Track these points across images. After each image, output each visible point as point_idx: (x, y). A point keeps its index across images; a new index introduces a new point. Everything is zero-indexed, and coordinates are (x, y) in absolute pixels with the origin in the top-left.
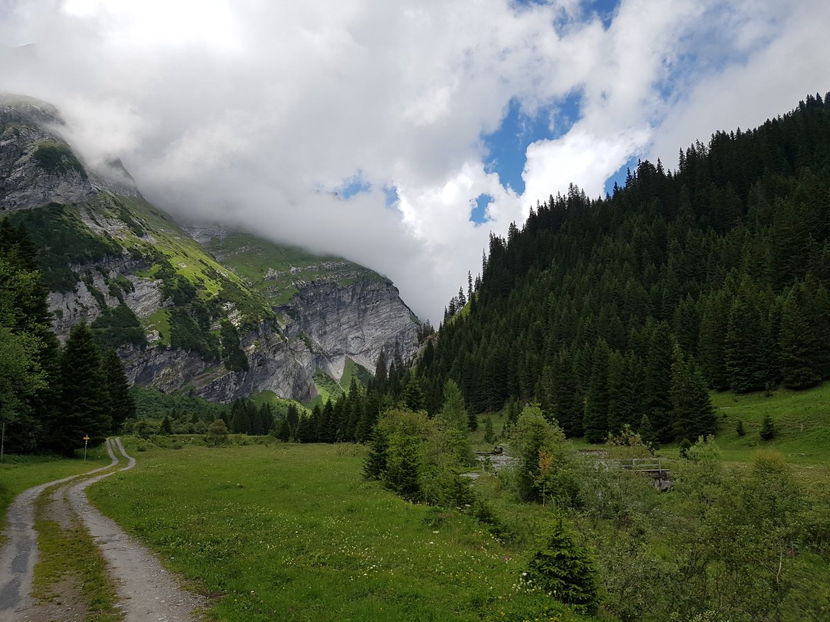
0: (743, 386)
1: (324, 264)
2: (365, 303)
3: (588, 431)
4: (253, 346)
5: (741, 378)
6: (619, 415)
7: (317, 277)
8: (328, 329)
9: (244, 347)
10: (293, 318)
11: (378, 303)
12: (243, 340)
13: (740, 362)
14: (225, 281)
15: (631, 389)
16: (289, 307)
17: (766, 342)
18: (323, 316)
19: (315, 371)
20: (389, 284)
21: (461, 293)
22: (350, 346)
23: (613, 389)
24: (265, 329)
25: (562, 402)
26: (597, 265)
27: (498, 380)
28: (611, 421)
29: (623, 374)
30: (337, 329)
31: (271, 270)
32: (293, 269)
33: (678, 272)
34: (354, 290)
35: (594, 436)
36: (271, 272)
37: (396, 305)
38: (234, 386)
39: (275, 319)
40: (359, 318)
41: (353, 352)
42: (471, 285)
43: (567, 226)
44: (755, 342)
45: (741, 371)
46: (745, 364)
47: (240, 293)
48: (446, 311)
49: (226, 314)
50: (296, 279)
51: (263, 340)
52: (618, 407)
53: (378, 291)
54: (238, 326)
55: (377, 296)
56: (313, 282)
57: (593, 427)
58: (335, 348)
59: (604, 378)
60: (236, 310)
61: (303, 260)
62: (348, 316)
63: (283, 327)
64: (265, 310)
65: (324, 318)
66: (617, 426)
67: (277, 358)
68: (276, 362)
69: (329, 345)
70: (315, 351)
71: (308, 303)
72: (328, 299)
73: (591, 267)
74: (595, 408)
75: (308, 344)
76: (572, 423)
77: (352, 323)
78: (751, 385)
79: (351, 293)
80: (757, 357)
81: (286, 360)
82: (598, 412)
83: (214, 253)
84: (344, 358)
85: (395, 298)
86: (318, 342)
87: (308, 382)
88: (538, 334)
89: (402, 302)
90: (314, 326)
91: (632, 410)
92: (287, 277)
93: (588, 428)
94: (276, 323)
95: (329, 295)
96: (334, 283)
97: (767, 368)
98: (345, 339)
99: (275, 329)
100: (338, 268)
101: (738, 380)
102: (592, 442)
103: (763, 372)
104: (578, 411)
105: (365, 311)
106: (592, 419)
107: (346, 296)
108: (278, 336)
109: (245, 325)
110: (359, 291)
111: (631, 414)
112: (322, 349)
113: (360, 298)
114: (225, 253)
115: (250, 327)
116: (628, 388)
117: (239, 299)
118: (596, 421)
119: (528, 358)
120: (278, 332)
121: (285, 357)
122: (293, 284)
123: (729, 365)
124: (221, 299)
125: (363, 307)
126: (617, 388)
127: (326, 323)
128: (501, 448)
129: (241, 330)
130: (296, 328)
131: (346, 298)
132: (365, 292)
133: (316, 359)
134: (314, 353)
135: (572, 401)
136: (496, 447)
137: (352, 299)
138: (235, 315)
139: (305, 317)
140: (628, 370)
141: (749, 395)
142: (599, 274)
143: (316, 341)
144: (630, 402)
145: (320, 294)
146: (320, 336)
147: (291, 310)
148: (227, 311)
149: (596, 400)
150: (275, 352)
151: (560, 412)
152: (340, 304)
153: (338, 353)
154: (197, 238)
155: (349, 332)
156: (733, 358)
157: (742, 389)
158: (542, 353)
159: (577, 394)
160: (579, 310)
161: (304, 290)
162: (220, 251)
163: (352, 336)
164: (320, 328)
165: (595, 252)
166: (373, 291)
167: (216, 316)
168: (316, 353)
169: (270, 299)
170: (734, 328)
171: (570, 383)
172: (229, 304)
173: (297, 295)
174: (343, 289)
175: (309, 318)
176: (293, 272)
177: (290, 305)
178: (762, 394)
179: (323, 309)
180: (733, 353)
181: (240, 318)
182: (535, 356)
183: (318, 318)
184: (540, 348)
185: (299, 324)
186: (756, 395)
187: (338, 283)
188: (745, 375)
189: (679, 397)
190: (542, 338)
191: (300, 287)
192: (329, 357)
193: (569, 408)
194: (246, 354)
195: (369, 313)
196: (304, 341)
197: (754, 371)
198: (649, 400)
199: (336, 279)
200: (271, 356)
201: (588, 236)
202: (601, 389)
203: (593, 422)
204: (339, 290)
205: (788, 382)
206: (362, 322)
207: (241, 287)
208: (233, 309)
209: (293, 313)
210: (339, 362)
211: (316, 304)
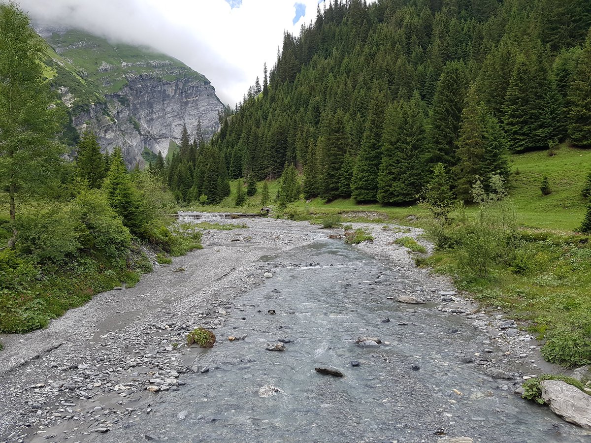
0: (520, 146)
1: (151, 62)
2: (186, 97)
3: (357, 192)
4: (85, 125)
5: (519, 137)
6: (391, 173)
7: (145, 72)
8: (154, 116)
9: (77, 125)
10: (123, 104)
11: (197, 98)
12: (76, 119)
13: (521, 120)
14: (60, 70)
15: (408, 144)
16: (120, 95)
17: (552, 97)
18: (150, 105)
19: (143, 150)
20: (207, 82)
21: (257, 82)
22: (174, 131)
23: (387, 146)
24: (96, 112)
25: (332, 164)
26: (372, 48)
27: (279, 151)
28: (382, 180)
29: (400, 128)
30: (162, 117)
31: (104, 63)
32: (124, 64)
33: (442, 54)
34: (177, 85)
35: (362, 197)
36: (104, 65)
37: (212, 100)
38: (68, 157)
39: (105, 104)
40: (181, 109)
41: (177, 136)
42: (266, 76)
43: (347, 20)
44: (540, 97)
45: (520, 129)
46: (525, 122)
47: (74, 80)
48: (245, 98)
49: (60, 97)
50: (126, 72)
51: (95, 120)
52: (391, 165)
53: (197, 87)
54: (71, 107)
55: (197, 91)
56: (141, 76)
57: (361, 188)
58: (161, 132)
59: (378, 135)
60: (70, 94)
61: (133, 57)
62: (172, 107)
63: (115, 112)
64: (96, 96)
65: (151, 107)
66: (387, 186)
67: (108, 137)
68: (107, 140)
69: (155, 130)
70: (143, 133)
71: (137, 93)
72: (155, 91)
73: (367, 49)
74: (366, 168)
75: (137, 127)
76: (340, 185)
77: (176, 113)
78: (530, 145)
79: (174, 88)
80: (541, 114)
81: (115, 139)
82: (368, 171)
83: (54, 46)
84: (169, 141)
85: (211, 95)
86: (146, 126)
87: (138, 158)
88: (317, 109)
89: (218, 99)
90: (143, 113)
91: (407, 168)
92: (118, 70)
93: (357, 189)
94: (106, 107)
95: (155, 88)
96: (159, 77)
97: (551, 125)
98: (169, 125)
99: (106, 112)
100: (163, 66)
101: (515, 139)
102: (359, 203)
103: (547, 130)
104: (346, 172)
105: (187, 103)
106: (361, 179)
107: (170, 90)
108: (108, 118)
109: (77, 107)
110: (181, 86)
111: (405, 172)
112: (149, 132)
113: (182, 93)
114: (65, 46)
115: (81, 109)
116: (403, 143)
117: (73, 84)
118: (366, 181)
119: (305, 130)
120: (109, 115)
121: (115, 136)
122: (124, 76)
123: (508, 124)
124: (56, 84)
125: (185, 100)
126: (392, 144)
127: (153, 111)
128: (267, 210)
129: (74, 110)
130: (125, 114)
131: (170, 91)
132: (186, 88)
133: (144, 140)
134: (142, 135)
135: (342, 162)
136: (262, 209)
137: (175, 93)
138: (68, 98)
139: (134, 105)
140: (406, 122)
141: (527, 155)
142: (372, 56)
143: (144, 125)
144: (405, 159)
145: (147, 87)
146: (148, 122)
147: (121, 98)
148: (61, 94)
149: (366, 159)
150: (106, 131)
151: (329, 174)
152: (165, 97)
153: (162, 136)
154: (40, 32)
155: (173, 120)
156: (513, 116)
157: (519, 148)
158: (318, 127)
159: (347, 155)
160: (354, 87)
161: (133, 81)
162: (59, 45)
163: (176, 124)
164: (148, 115)
165: (371, 36)
166: (193, 87)
167: (51, 99)
168: (144, 135)
169: (103, 88)
170: (517, 84)
171: (341, 144)
172: (63, 88)
173: (126, 85)
174: (167, 83)
175: (138, 106)
176: (124, 66)
177: (120, 93)
178: (545, 153)
179: (150, 99)
180: (514, 110)
181: (73, 101)
182: (312, 129)
183: (146, 106)
184: (317, 123)
185: (129, 110)
186: (535, 155)
187: (163, 79)
188: (523, 134)
189: (468, 150)
190: (320, 113)
191: (129, 79)
192: (155, 139)
193: (337, 170)
194: (79, 131)
195: (189, 105)
196: (133, 124)
197: (535, 130)
198: (427, 155)
199: (161, 75)
200: (102, 135)
201: (365, 24)
202: (374, 147)
203: (361, 182)
204: (164, 85)
205: (576, 140)
206: (184, 113)
207: (76, 75)
208: (67, 93)
209: (123, 101)
210: (164, 144)
211: (144, 94)
